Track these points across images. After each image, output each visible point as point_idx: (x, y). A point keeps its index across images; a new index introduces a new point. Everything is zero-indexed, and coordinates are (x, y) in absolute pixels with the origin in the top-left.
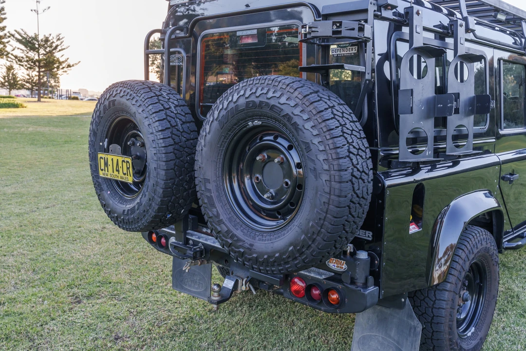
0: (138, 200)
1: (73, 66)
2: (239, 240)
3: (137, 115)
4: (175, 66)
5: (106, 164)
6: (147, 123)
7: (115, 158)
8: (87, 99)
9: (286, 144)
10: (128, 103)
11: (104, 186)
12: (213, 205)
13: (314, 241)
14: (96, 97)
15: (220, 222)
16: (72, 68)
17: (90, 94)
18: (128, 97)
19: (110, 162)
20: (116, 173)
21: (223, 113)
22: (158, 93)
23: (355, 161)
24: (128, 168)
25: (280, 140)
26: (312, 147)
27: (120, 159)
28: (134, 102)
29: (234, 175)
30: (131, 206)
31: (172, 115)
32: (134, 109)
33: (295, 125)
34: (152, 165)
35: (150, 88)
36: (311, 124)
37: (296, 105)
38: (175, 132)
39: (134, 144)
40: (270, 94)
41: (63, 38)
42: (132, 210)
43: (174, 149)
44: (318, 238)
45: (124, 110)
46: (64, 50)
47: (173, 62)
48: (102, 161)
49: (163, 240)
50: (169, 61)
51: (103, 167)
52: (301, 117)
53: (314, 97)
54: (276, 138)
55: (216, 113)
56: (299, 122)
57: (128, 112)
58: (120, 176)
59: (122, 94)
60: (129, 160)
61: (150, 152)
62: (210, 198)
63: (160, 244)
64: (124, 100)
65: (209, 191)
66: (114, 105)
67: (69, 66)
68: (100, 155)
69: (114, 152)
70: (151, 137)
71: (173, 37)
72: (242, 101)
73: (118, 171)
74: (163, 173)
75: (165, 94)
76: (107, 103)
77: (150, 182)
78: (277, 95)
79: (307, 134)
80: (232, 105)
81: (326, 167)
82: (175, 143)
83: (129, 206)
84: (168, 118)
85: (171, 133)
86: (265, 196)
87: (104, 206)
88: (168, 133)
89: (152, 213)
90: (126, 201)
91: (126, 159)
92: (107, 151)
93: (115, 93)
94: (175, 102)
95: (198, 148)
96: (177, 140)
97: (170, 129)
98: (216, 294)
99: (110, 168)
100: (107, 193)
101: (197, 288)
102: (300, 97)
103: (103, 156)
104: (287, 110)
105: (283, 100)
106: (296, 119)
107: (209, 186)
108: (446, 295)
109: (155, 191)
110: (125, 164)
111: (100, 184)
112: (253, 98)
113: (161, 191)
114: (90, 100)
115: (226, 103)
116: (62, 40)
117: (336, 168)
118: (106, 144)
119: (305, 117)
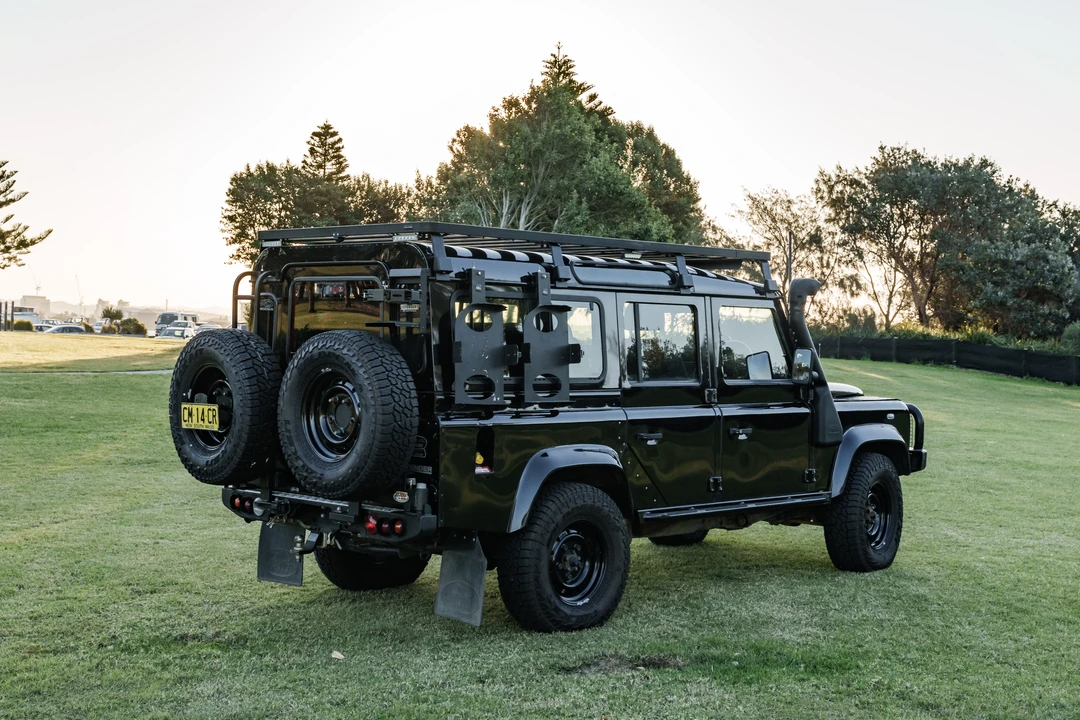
0: (223, 449)
1: (33, 243)
2: (313, 472)
3: (226, 365)
4: (266, 312)
5: (190, 414)
6: (234, 371)
7: (200, 407)
8: (54, 328)
9: (351, 388)
10: (217, 352)
11: (186, 439)
12: (292, 444)
13: (366, 462)
14: (78, 320)
15: (298, 458)
16: (30, 248)
17: (55, 310)
18: (217, 346)
19: (194, 412)
20: (201, 422)
21: (302, 361)
22: (246, 343)
23: (397, 399)
24: (214, 416)
25: (347, 384)
26: (364, 388)
27: (206, 408)
28: (222, 351)
29: (312, 412)
30: (216, 455)
31: (258, 363)
32: (222, 358)
33: (353, 371)
34: (237, 410)
35: (238, 337)
36: (363, 370)
37: (354, 356)
38: (261, 379)
39: (219, 394)
40: (336, 347)
41: (12, 174)
42: (217, 460)
43: (260, 396)
44: (369, 461)
45: (212, 358)
46: (12, 205)
47: (263, 307)
48: (186, 412)
49: (247, 504)
50: (259, 307)
51: (186, 418)
52: (356, 364)
53: (369, 349)
54: (344, 383)
55: (296, 361)
56: (356, 368)
57: (215, 361)
58: (204, 426)
59: (210, 343)
60: (216, 407)
61: (236, 400)
62: (289, 438)
63: (244, 510)
64: (212, 349)
65: (288, 431)
66: (201, 353)
67: (23, 244)
68: (183, 406)
69: (199, 401)
70: (238, 385)
71: (265, 281)
72: (316, 351)
73: (203, 420)
74: (248, 418)
75: (252, 343)
76: (193, 351)
77: (235, 428)
78: (341, 347)
79: (361, 378)
80: (308, 355)
81: (373, 403)
82: (261, 390)
83: (213, 457)
84: (256, 367)
85: (258, 381)
86: (335, 433)
87: (185, 461)
88: (254, 381)
89: (236, 459)
90: (211, 452)
91: (212, 407)
92: (192, 401)
93: (203, 342)
94: (263, 351)
95: (281, 394)
96: (263, 387)
97: (256, 377)
98: (298, 545)
99: (195, 418)
100: (188, 447)
101: (287, 573)
102: (357, 348)
103: (187, 406)
104: (347, 359)
105: (345, 351)
106: (353, 366)
107: (289, 427)
108: (529, 545)
109: (240, 437)
110: (211, 413)
111: (182, 437)
112: (324, 349)
113: (246, 436)
114: (64, 330)
115: (304, 353)
116: (11, 180)
117: (380, 403)
118: (189, 394)
119: (360, 364)
